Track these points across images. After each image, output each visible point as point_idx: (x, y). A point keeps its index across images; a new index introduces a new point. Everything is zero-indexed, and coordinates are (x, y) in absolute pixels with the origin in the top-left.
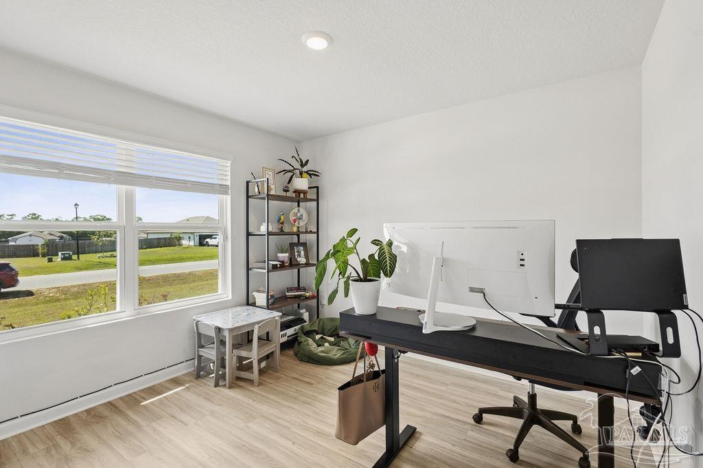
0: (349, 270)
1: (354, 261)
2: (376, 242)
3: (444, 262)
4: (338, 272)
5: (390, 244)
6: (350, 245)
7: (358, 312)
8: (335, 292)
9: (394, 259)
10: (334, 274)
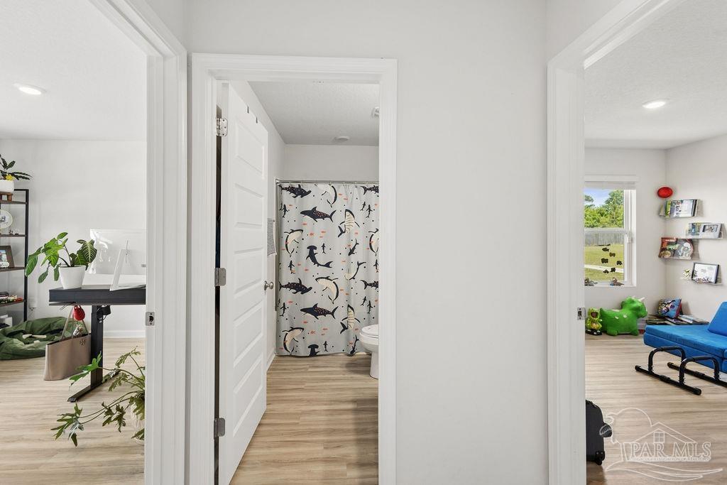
0: (60, 261)
1: (64, 256)
2: (80, 241)
3: (128, 252)
4: (48, 261)
5: (92, 242)
6: (60, 243)
7: (65, 288)
8: (45, 275)
9: (94, 252)
10: (44, 263)
